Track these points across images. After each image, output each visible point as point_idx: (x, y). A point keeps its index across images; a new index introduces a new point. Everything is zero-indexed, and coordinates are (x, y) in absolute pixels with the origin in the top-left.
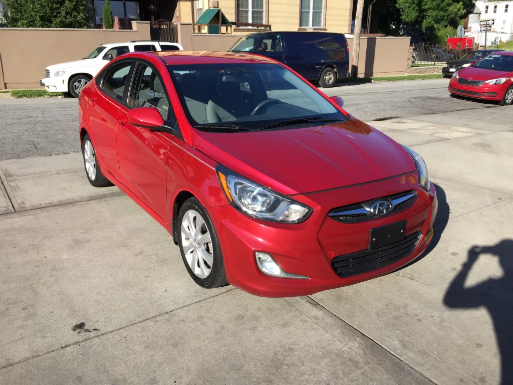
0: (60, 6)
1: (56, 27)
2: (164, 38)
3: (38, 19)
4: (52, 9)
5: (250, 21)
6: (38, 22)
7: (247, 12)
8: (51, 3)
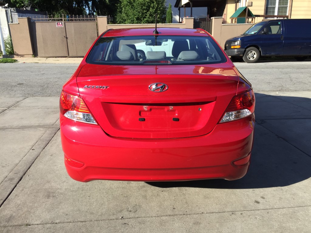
0: (147, 12)
1: (144, 23)
2: (203, 28)
3: (135, 19)
4: (143, 14)
5: (276, 14)
6: (135, 21)
7: (274, 8)
8: (142, 10)
